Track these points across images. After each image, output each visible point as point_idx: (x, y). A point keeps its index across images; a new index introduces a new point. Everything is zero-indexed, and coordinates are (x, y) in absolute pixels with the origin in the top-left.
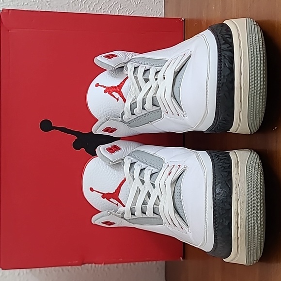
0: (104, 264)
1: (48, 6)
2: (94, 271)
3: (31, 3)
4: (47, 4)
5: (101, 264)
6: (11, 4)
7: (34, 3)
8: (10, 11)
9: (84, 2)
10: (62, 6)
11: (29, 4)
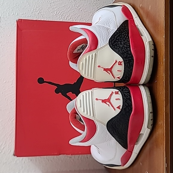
0: (71, 155)
1: (42, 17)
2: (65, 161)
3: (33, 16)
4: (41, 16)
5: (69, 154)
6: (22, 16)
7: (34, 15)
8: (22, 20)
9: (61, 15)
10: (49, 17)
11: (32, 16)
